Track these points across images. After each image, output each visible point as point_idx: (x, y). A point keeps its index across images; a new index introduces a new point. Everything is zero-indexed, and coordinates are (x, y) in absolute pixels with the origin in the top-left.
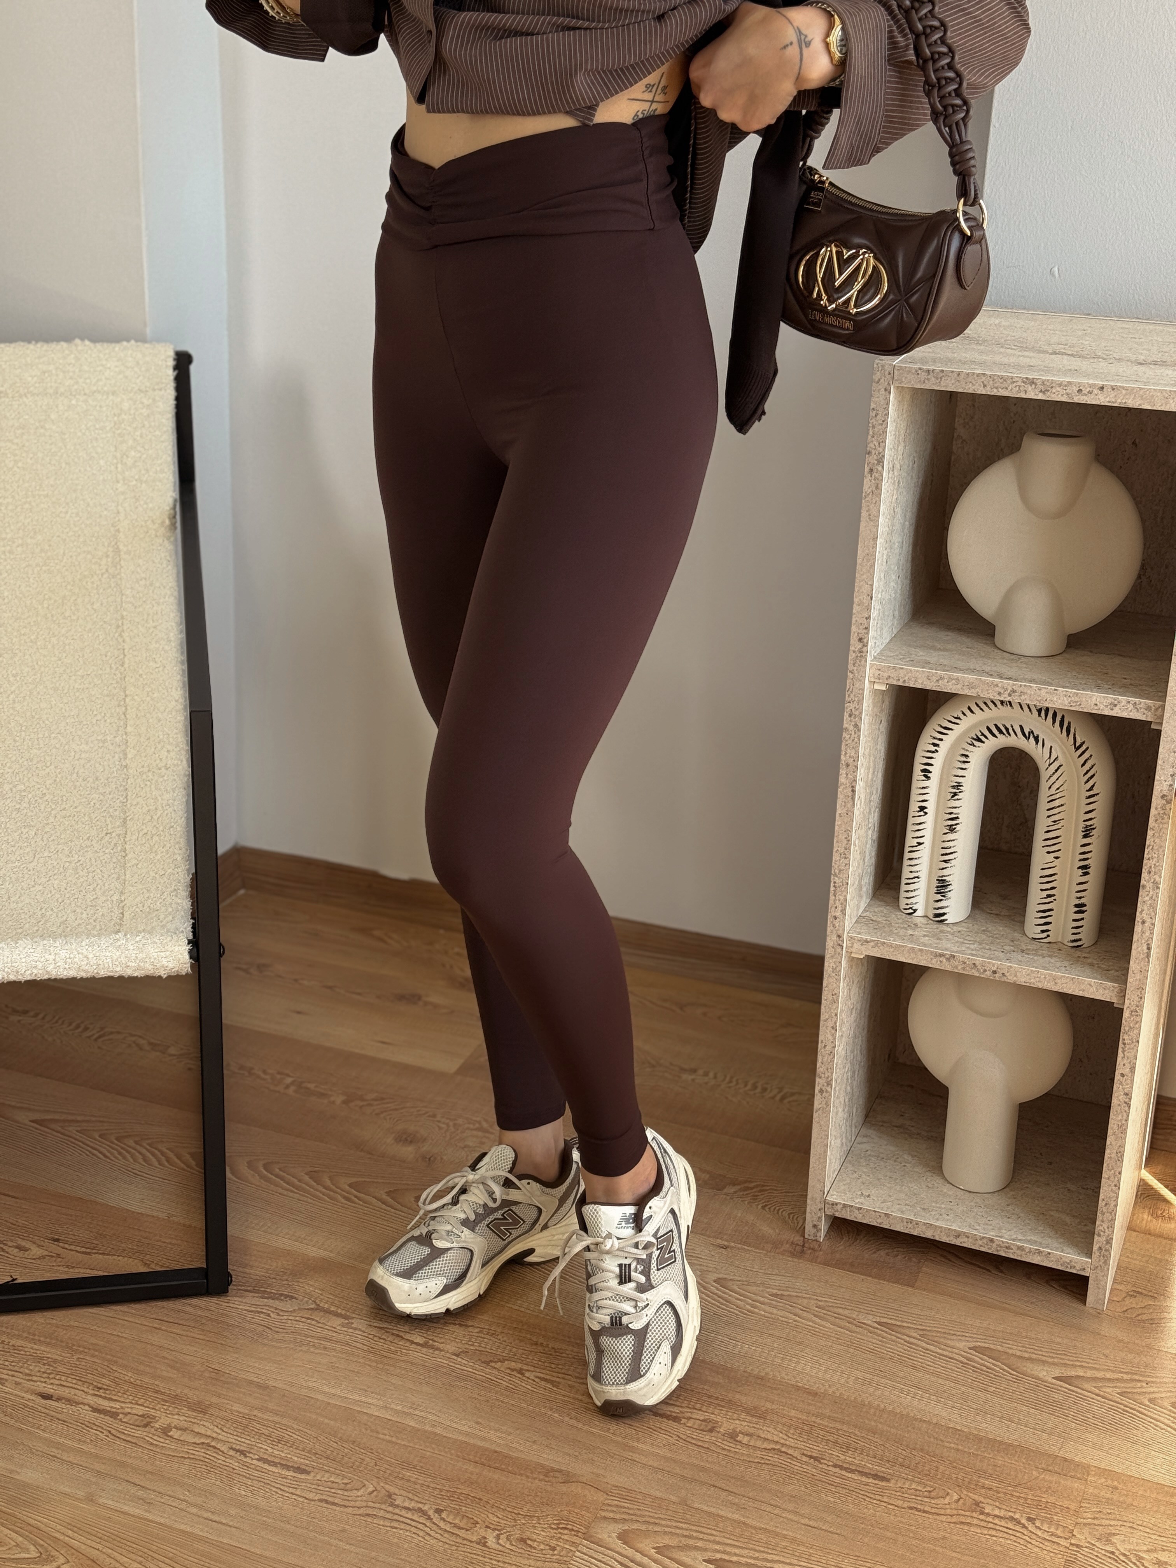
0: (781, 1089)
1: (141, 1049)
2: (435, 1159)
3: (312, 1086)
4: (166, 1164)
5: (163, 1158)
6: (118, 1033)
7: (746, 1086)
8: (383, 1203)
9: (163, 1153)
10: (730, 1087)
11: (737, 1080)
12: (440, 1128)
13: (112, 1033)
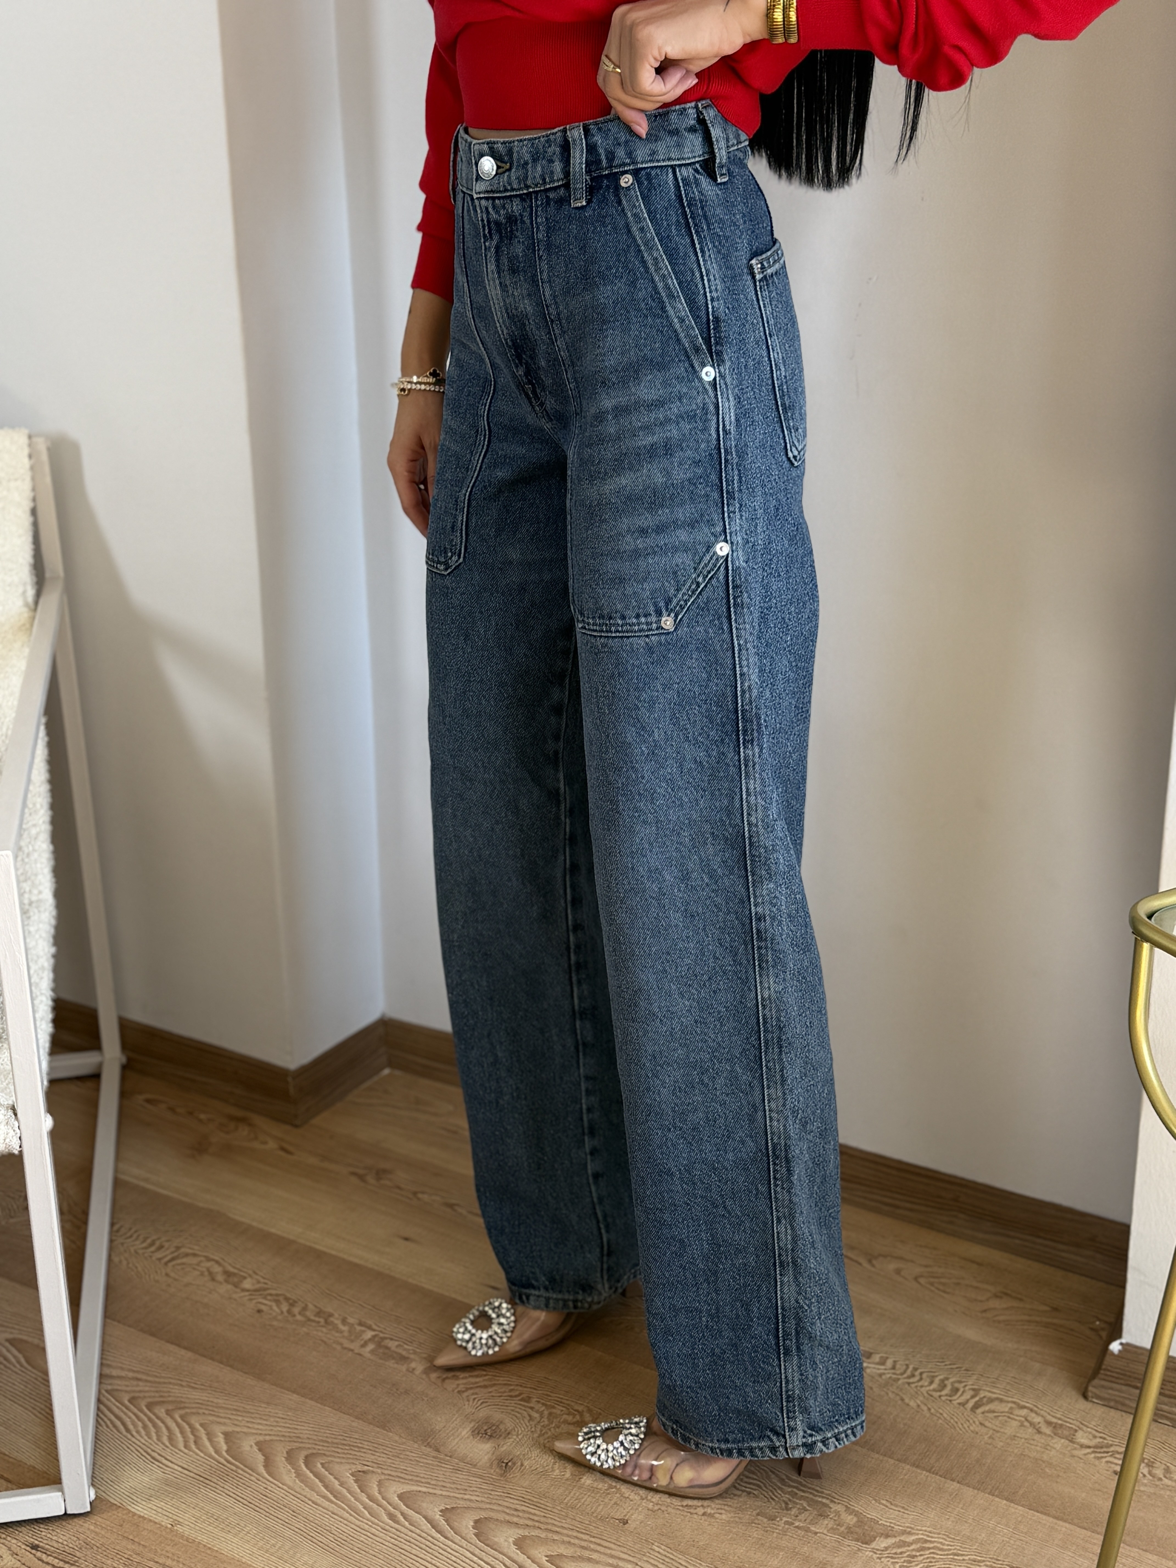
0: (976, 1392)
1: (213, 1280)
2: (514, 1464)
3: (392, 1345)
4: (193, 1447)
5: (192, 1437)
6: (195, 1255)
7: (931, 1383)
8: (433, 1527)
9: (193, 1430)
10: (909, 1384)
11: (921, 1374)
12: (531, 1418)
13: (187, 1255)
